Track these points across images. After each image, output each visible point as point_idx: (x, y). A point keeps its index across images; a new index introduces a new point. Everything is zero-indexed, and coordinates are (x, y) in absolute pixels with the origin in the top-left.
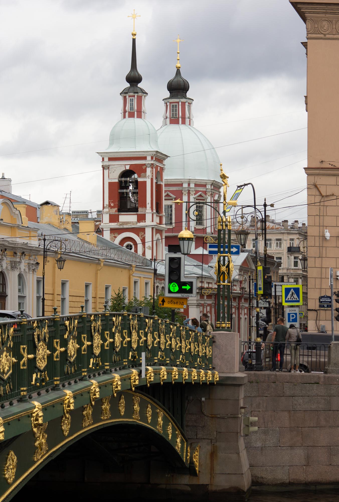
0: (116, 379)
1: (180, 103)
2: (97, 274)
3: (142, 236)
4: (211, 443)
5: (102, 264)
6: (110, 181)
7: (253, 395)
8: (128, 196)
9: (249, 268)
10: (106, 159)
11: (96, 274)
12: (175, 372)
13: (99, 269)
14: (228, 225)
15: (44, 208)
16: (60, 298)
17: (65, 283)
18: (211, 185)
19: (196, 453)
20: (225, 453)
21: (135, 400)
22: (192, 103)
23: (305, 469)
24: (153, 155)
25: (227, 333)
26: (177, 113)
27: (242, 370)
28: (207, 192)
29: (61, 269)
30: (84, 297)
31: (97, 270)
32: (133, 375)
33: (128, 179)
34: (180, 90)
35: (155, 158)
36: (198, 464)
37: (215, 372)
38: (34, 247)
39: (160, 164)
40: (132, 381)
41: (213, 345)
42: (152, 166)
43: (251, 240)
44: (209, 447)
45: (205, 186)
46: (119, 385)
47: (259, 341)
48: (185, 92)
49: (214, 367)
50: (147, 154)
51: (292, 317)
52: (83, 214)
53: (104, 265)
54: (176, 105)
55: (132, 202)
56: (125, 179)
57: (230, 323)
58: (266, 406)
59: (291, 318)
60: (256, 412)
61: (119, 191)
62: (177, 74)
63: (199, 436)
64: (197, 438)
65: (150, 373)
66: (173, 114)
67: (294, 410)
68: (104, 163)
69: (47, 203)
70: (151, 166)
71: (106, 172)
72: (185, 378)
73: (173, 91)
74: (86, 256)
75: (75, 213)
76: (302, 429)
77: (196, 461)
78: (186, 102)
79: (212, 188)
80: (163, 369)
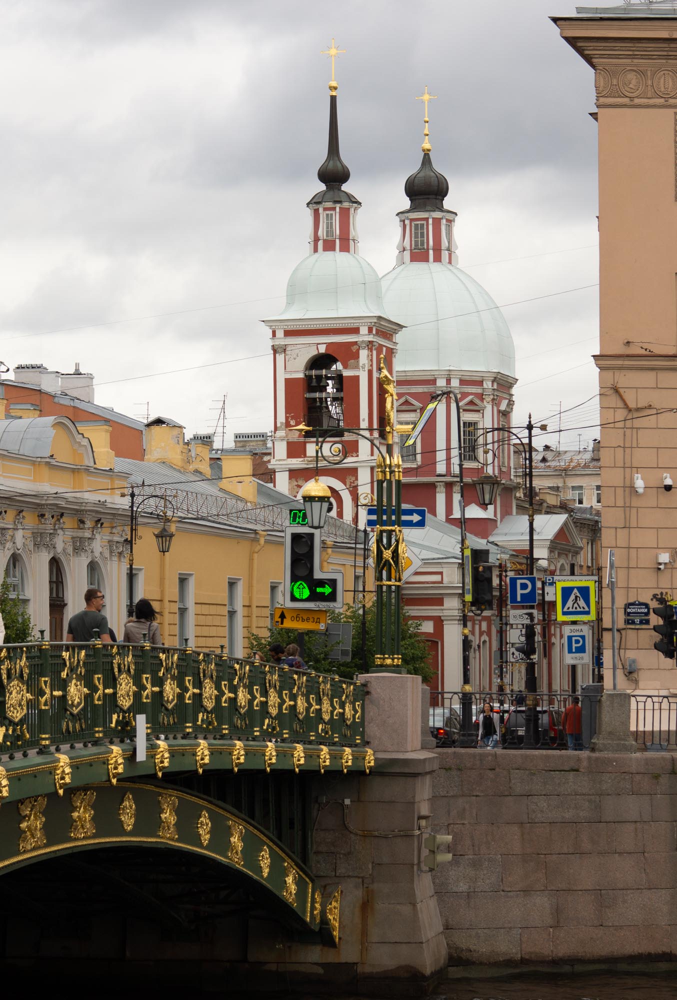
0: (62, 764)
1: (430, 221)
2: (253, 559)
3: (352, 484)
4: (363, 885)
5: (262, 541)
6: (289, 376)
7: (452, 793)
8: (324, 405)
9: (569, 546)
10: (280, 334)
11: (251, 560)
12: (238, 751)
13: (256, 550)
14: (394, 471)
15: (153, 431)
16: (175, 608)
17: (186, 579)
18: (493, 382)
19: (334, 904)
20: (389, 904)
21: (163, 802)
22: (454, 221)
23: (551, 933)
24: (373, 324)
25: (391, 677)
26: (425, 241)
27: (430, 747)
28: (486, 395)
29: (164, 552)
30: (225, 605)
31: (253, 553)
32: (113, 756)
33: (324, 372)
34: (429, 194)
35: (376, 329)
36: (337, 925)
37: (367, 749)
38: (121, 510)
39: (387, 341)
40: (110, 766)
41: (366, 699)
42: (370, 345)
43: (593, 489)
44: (359, 893)
45: (480, 383)
46: (68, 774)
47: (468, 691)
48: (440, 198)
49: (368, 740)
50: (359, 323)
51: (575, 643)
52: (256, 439)
53: (266, 541)
54: (422, 225)
55: (333, 418)
56: (318, 372)
57: (400, 656)
58: (476, 815)
59: (574, 645)
60: (457, 826)
61: (305, 396)
62: (423, 164)
63: (341, 871)
64: (335, 876)
65: (162, 752)
66: (416, 242)
67: (530, 821)
68: (276, 340)
69: (159, 422)
70: (368, 346)
71: (280, 358)
72: (269, 762)
73: (417, 197)
74: (230, 526)
75: (241, 437)
76: (546, 858)
77: (334, 918)
78: (442, 218)
79: (495, 387)
80: (202, 744)
